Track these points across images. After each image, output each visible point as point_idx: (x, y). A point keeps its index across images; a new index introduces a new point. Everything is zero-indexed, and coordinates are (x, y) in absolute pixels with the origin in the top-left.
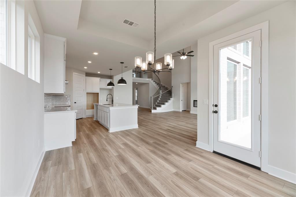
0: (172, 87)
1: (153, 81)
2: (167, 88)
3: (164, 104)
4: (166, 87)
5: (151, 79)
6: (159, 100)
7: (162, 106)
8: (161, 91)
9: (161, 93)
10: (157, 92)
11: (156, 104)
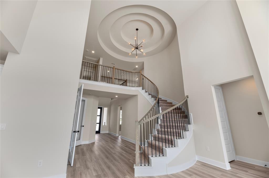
0: (187, 97)
1: (144, 91)
2: (171, 103)
3: (171, 143)
4: (168, 101)
5: (141, 88)
6: (155, 137)
7: (169, 150)
8: (160, 108)
9: (161, 112)
10: (151, 110)
11: (151, 139)
